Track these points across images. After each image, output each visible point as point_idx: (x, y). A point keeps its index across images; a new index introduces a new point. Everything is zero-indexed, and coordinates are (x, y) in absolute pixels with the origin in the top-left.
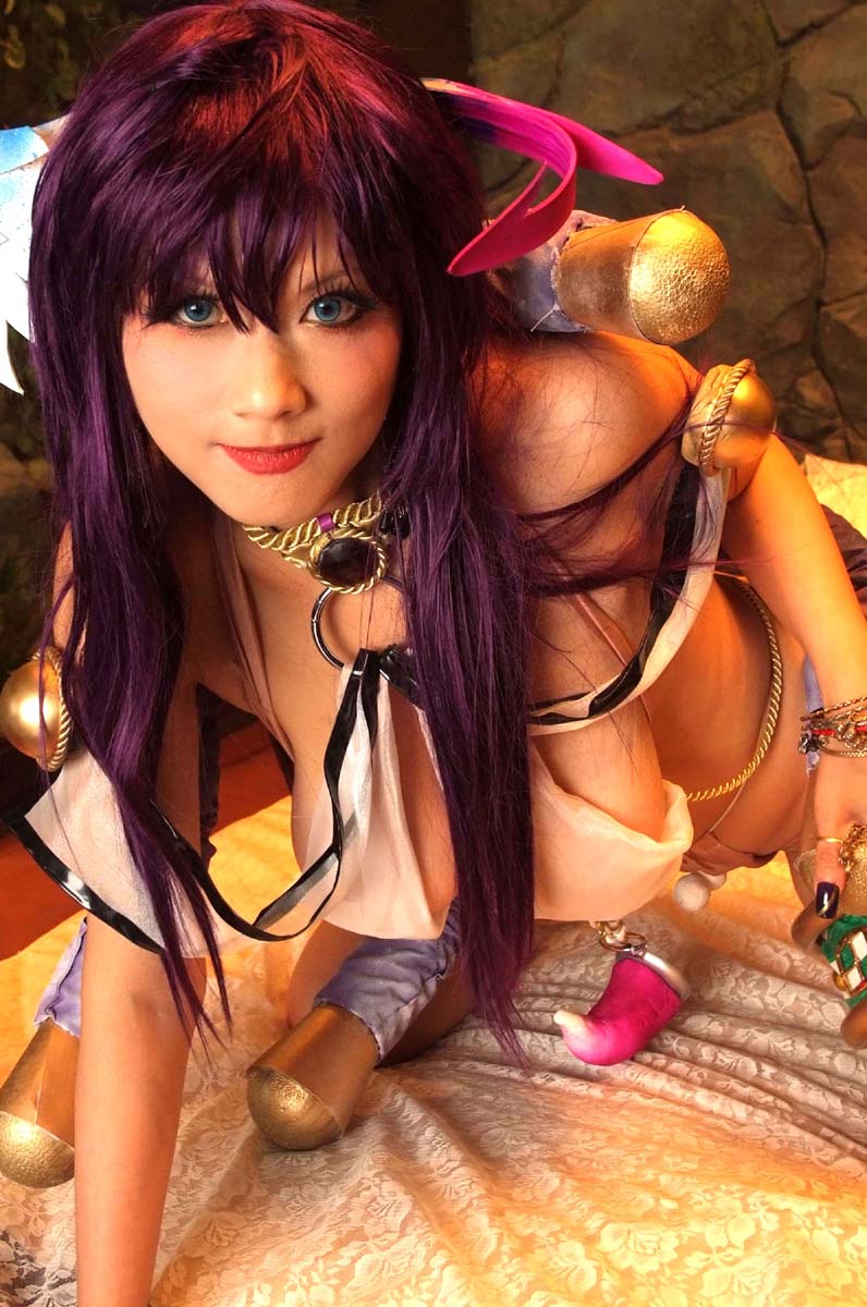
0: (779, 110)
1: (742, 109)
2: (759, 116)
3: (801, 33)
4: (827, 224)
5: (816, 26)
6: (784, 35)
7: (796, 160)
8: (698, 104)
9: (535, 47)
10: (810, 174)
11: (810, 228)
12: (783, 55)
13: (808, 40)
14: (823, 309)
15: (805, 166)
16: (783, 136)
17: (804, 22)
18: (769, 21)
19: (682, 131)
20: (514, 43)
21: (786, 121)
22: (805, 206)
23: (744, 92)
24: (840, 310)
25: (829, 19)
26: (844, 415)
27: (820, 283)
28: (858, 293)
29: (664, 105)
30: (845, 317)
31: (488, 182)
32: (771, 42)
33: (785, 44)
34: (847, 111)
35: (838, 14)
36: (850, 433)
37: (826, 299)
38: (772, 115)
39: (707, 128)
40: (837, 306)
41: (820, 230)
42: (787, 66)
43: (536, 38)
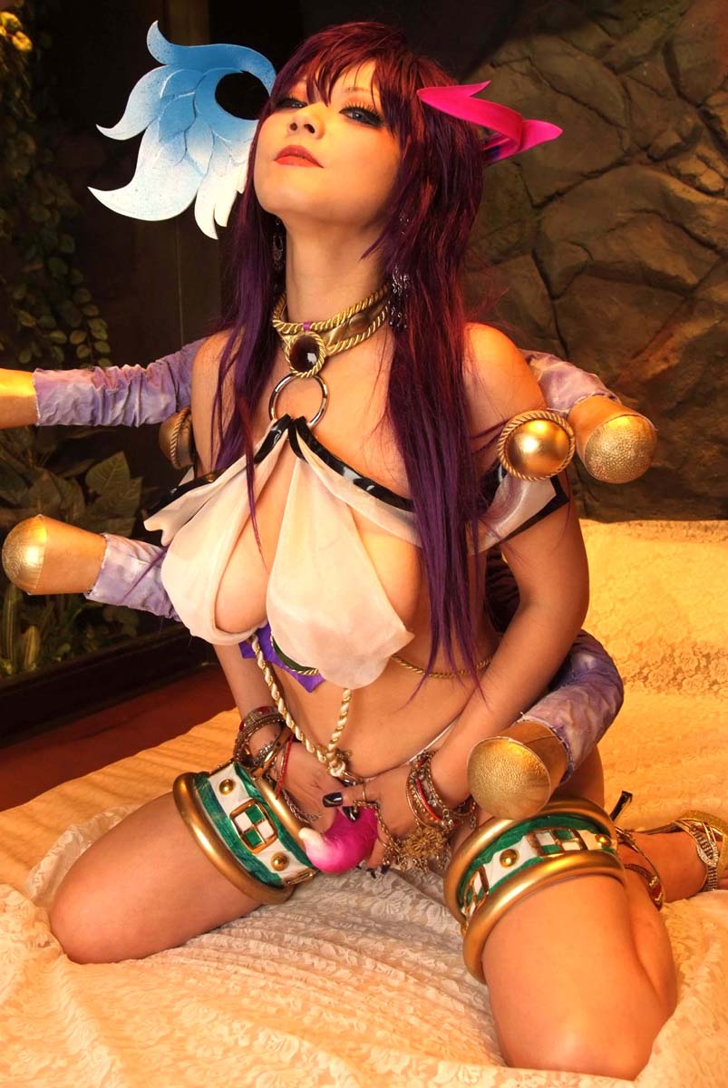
0: (535, 256)
1: (506, 254)
2: (521, 259)
3: (550, 199)
4: (569, 339)
5: (559, 194)
6: (538, 200)
7: (546, 292)
10: (557, 302)
11: (556, 342)
12: (537, 215)
13: (555, 204)
15: (553, 297)
16: (536, 274)
17: (553, 191)
18: (526, 189)
21: (538, 262)
22: (552, 326)
23: (508, 242)
25: (570, 188)
26: (582, 481)
32: (529, 206)
33: (539, 207)
34: (583, 257)
35: (576, 184)
36: (587, 495)
38: (529, 258)
41: (563, 343)
42: (539, 222)
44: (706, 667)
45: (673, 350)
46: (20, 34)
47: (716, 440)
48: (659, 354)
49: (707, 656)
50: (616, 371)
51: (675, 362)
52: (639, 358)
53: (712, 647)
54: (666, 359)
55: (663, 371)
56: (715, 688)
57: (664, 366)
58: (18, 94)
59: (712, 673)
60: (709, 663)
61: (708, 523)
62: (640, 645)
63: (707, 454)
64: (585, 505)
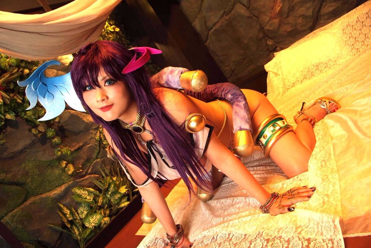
0: (240, 2)
1: (233, 6)
2: (237, 5)
4: (256, 15)
7: (246, 8)
8: (227, 9)
9: (199, 16)
10: (249, 9)
11: (254, 17)
14: (264, 29)
15: (248, 8)
16: (242, 6)
19: (227, 15)
20: (196, 18)
21: (241, 3)
22: (251, 14)
23: (232, 3)
24: (266, 27)
26: (277, 43)
27: (261, 25)
28: (267, 23)
29: (222, 12)
30: (267, 28)
31: (205, 40)
36: (279, 45)
37: (263, 27)
38: (239, 4)
39: (230, 12)
40: (265, 27)
41: (256, 17)
43: (198, 15)
44: (318, 68)
45: (280, 3)
46: (116, 28)
47: (300, 16)
48: (277, 6)
49: (317, 66)
50: (270, 15)
51: (281, 5)
52: (273, 10)
53: (317, 63)
54: (279, 6)
55: (280, 9)
56: (322, 71)
57: (279, 8)
58: (123, 39)
59: (320, 69)
60: (318, 67)
61: (308, 35)
62: (302, 72)
63: (300, 21)
64: (280, 48)
